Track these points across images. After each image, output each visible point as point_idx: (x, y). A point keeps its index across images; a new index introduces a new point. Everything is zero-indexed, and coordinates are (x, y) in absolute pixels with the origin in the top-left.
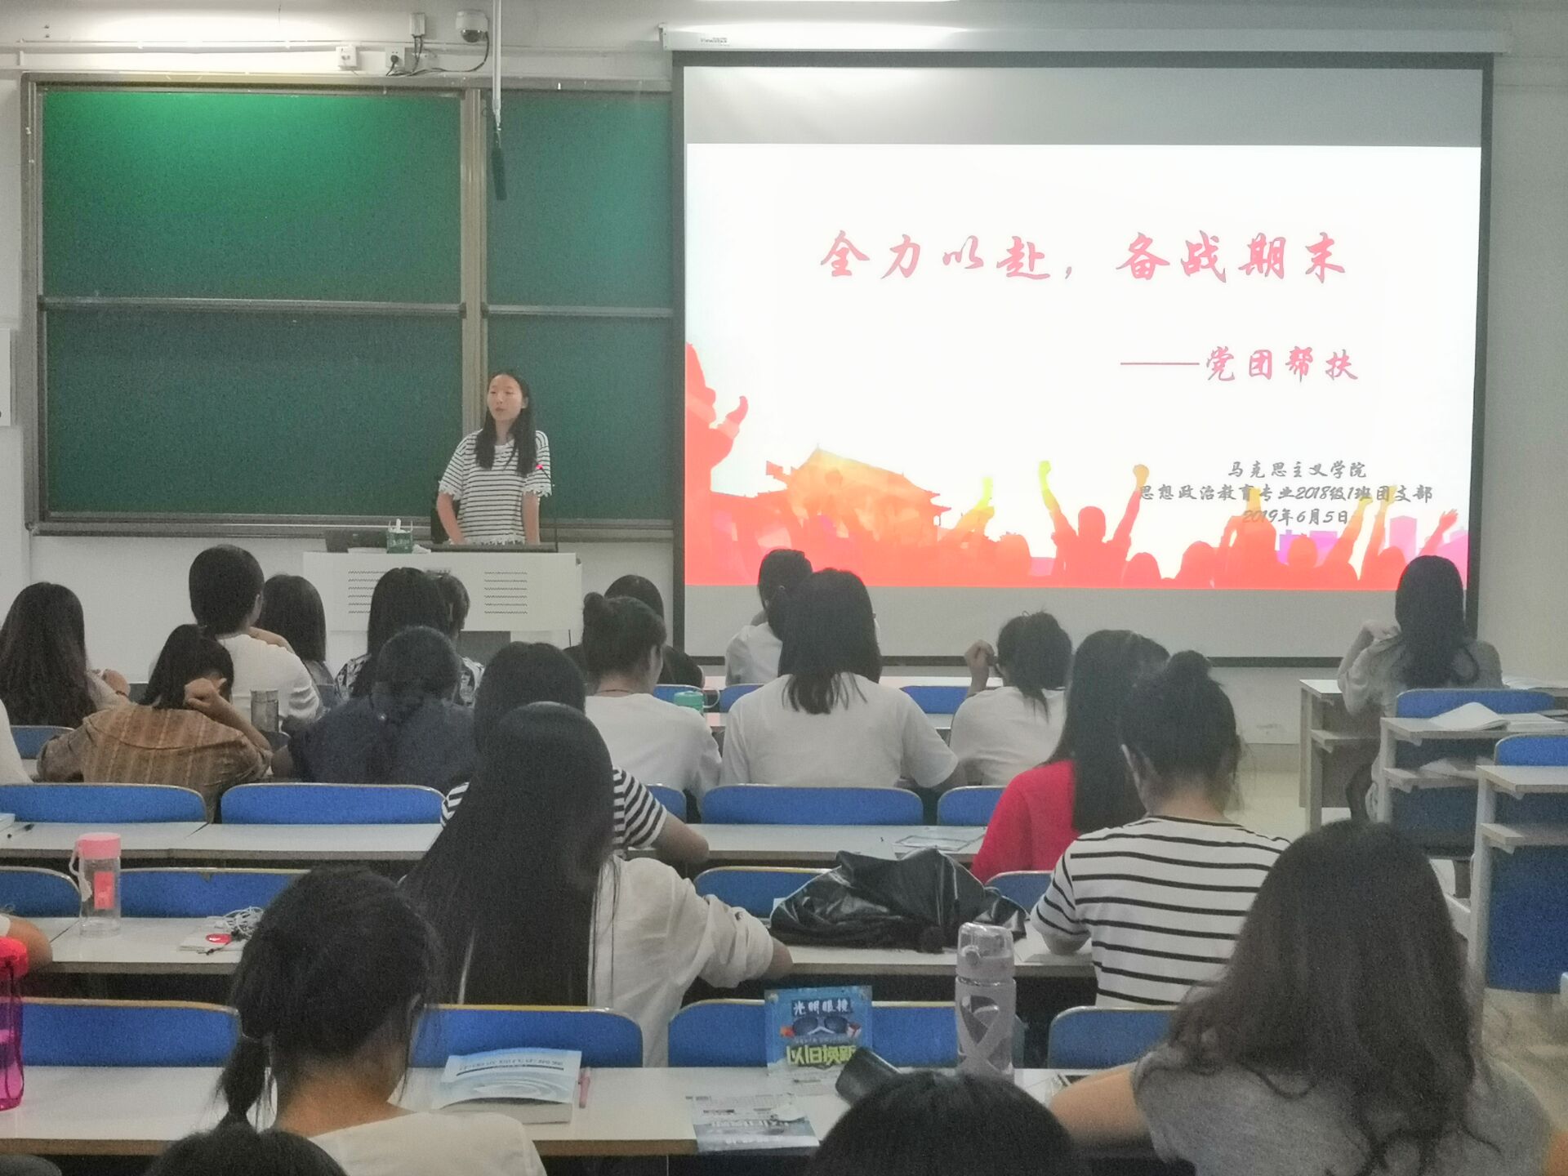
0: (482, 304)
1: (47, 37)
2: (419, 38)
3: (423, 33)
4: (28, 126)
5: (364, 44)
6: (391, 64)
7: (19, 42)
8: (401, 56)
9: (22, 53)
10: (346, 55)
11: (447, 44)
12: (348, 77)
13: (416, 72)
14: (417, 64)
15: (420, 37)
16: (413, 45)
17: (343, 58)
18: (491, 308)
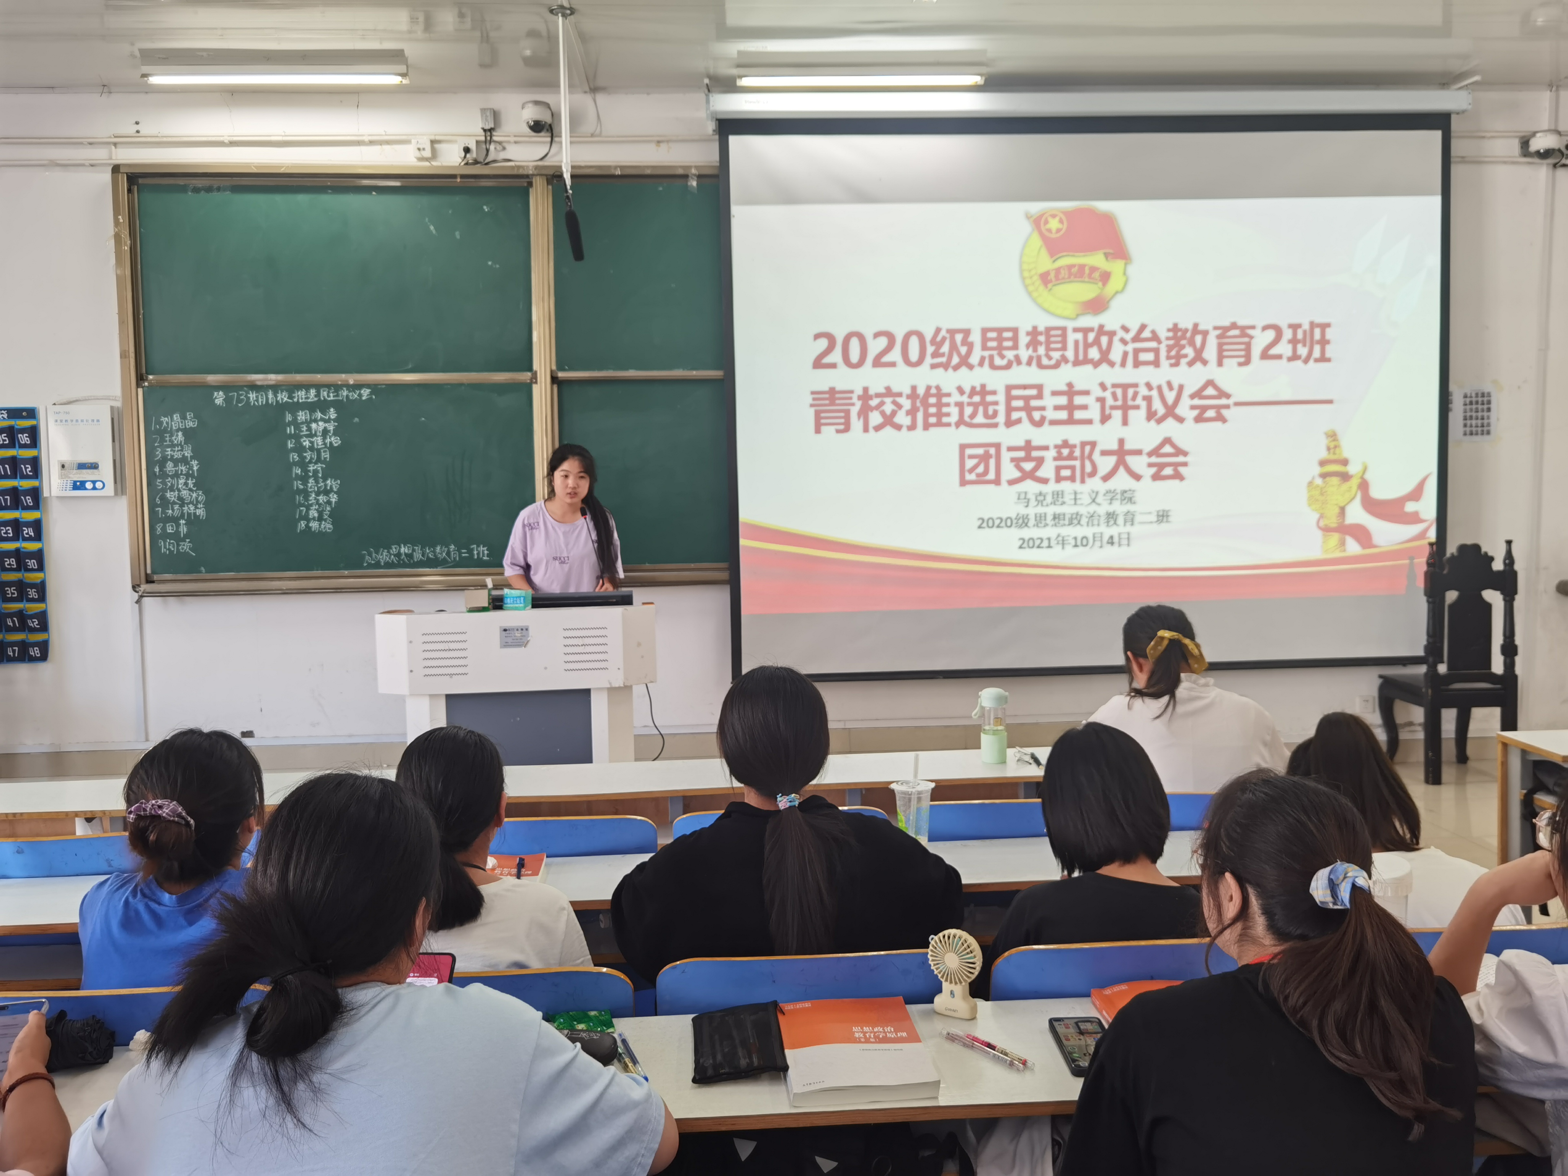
0: (552, 371)
2: (489, 132)
3: (493, 126)
4: (120, 215)
5: (438, 138)
6: (463, 154)
8: (473, 146)
10: (421, 147)
11: (515, 136)
12: (424, 167)
13: (486, 161)
14: (487, 155)
15: (491, 130)
16: (483, 138)
17: (419, 149)
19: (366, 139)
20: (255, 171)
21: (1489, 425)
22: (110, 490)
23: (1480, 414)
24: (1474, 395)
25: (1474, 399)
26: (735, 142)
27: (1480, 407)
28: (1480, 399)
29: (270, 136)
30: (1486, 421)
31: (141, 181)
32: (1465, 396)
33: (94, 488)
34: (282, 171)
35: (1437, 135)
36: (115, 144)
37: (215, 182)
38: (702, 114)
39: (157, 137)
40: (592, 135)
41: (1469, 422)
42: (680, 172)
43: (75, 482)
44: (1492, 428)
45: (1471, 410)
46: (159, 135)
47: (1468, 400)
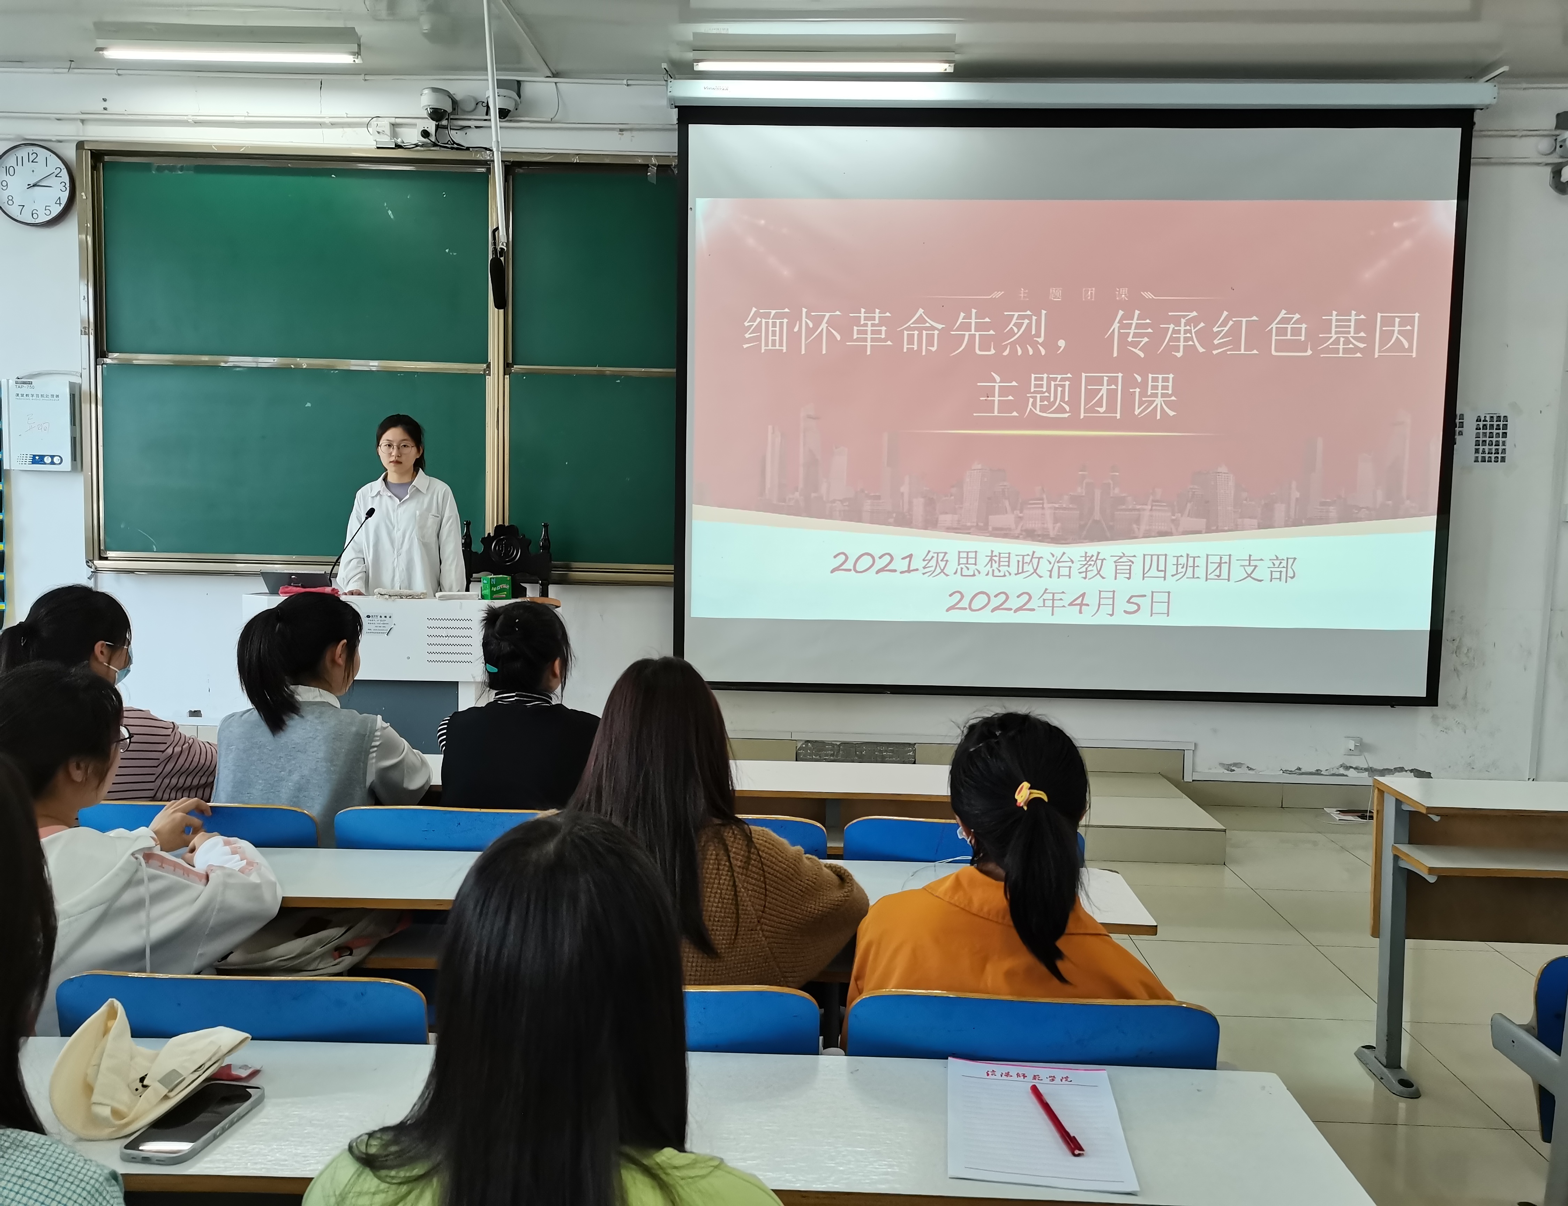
19: (327, 121)
20: (216, 150)
21: (1504, 451)
22: (67, 465)
23: (1494, 439)
24: (1488, 419)
25: (1488, 423)
26: (695, 130)
27: (1495, 431)
28: (1495, 423)
29: (233, 116)
30: (1501, 448)
31: (107, 158)
32: (1479, 420)
33: (52, 463)
34: (242, 151)
35: (1458, 131)
36: (83, 121)
37: (180, 162)
38: (665, 102)
39: (124, 114)
40: (551, 122)
41: (1481, 448)
42: (640, 161)
43: (34, 456)
44: (1507, 455)
45: (1485, 434)
46: (126, 113)
47: (1481, 424)
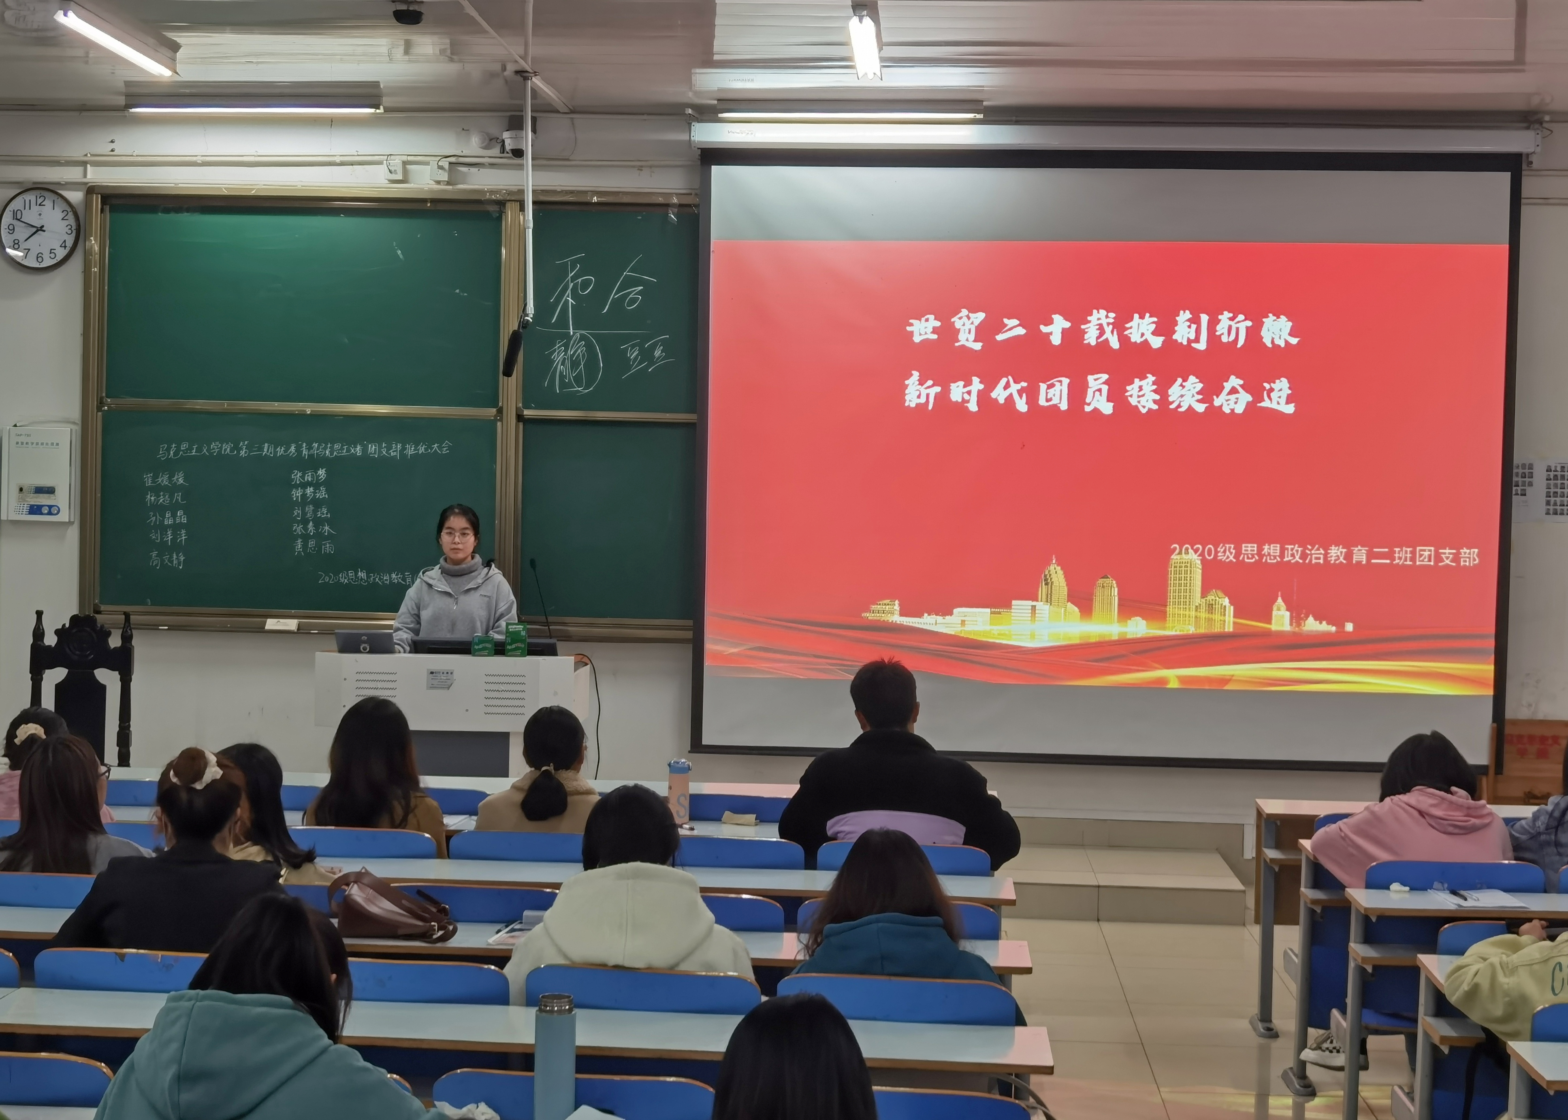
1: (112, 151)
7: (86, 155)
9: (88, 166)
18: (527, 412)
